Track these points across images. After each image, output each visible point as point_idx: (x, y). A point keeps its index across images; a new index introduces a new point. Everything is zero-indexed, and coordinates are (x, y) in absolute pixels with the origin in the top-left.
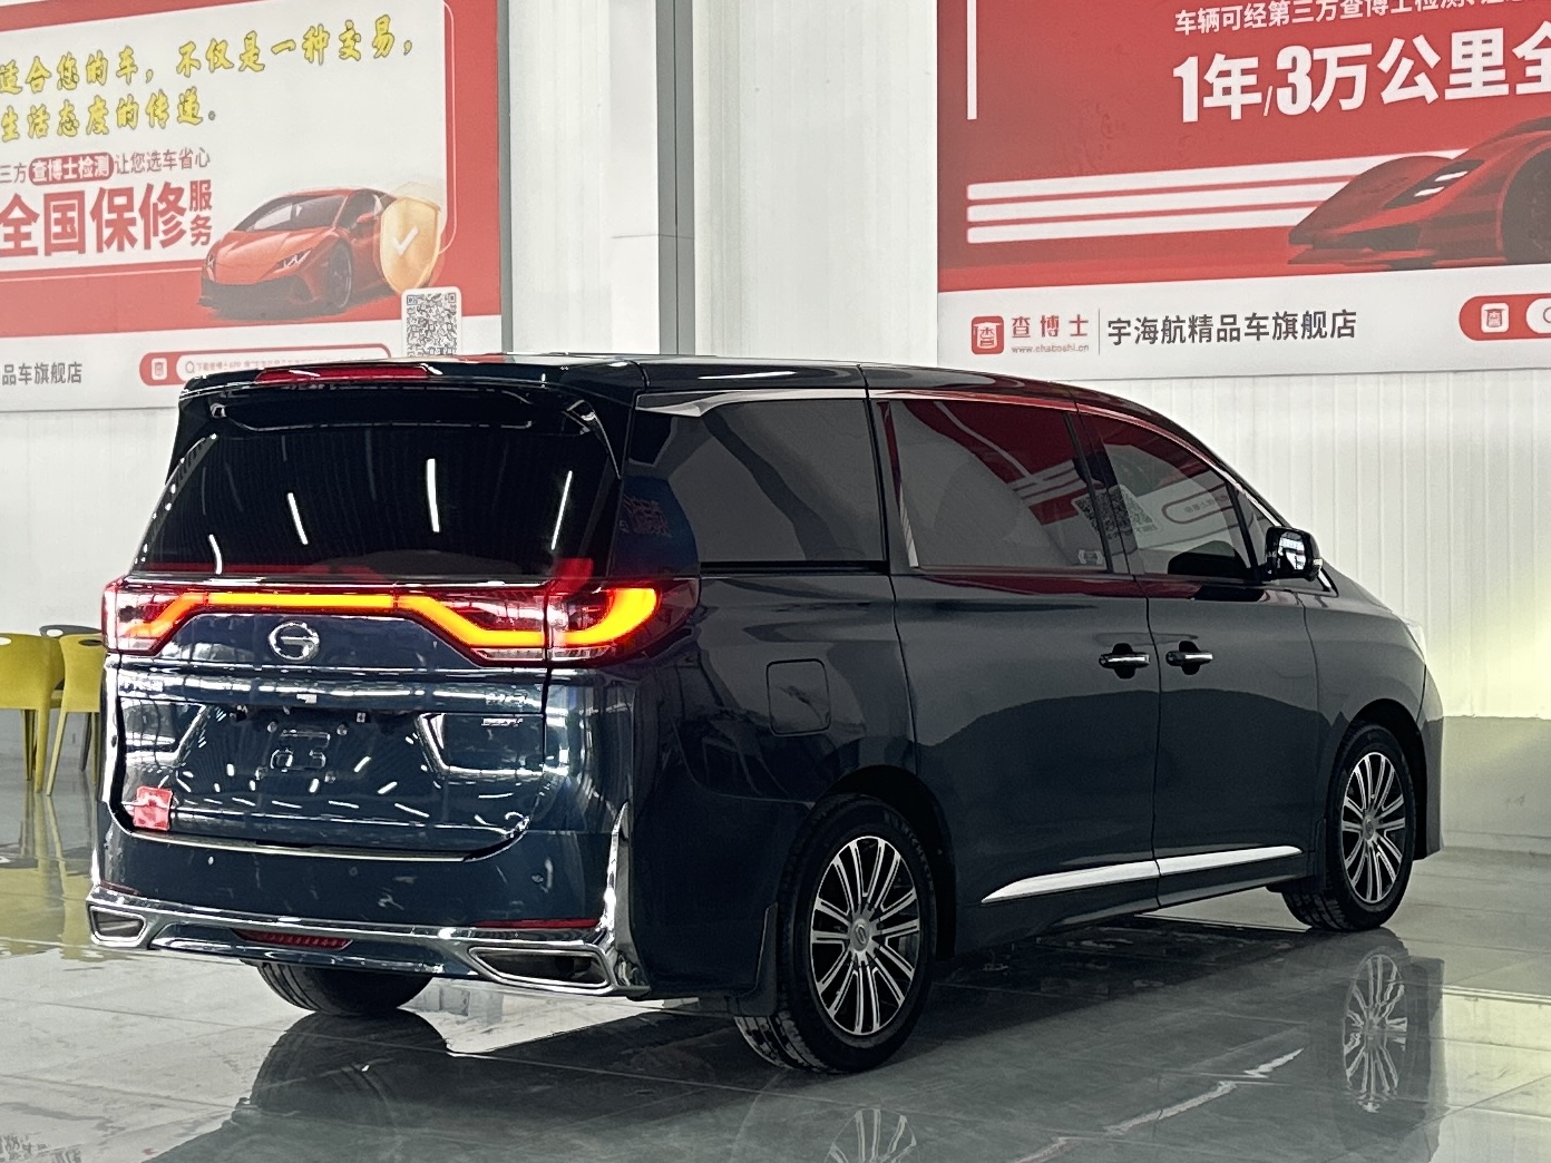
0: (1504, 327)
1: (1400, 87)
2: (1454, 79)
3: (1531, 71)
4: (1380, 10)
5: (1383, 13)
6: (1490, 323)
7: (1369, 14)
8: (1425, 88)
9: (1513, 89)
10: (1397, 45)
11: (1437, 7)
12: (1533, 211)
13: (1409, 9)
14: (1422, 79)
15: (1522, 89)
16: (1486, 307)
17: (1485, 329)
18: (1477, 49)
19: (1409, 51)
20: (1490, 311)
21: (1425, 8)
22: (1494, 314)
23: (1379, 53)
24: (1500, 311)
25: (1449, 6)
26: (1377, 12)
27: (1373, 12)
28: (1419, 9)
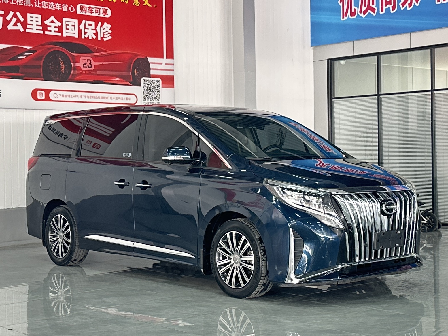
0: (44, 98)
1: (13, 26)
2: (28, 26)
3: (49, 28)
4: (6, 2)
5: (7, 3)
6: (40, 96)
7: (3, 2)
8: (20, 27)
9: (44, 32)
10: (12, 13)
11: (23, 5)
12: (50, 66)
13: (15, 4)
14: (19, 24)
15: (47, 33)
16: (39, 92)
17: (39, 98)
18: (34, 19)
19: (15, 16)
20: (40, 93)
21: (20, 4)
22: (41, 94)
23: (7, 14)
24: (42, 93)
25: (26, 5)
26: (5, 2)
27: (4, 2)
28: (18, 4)
